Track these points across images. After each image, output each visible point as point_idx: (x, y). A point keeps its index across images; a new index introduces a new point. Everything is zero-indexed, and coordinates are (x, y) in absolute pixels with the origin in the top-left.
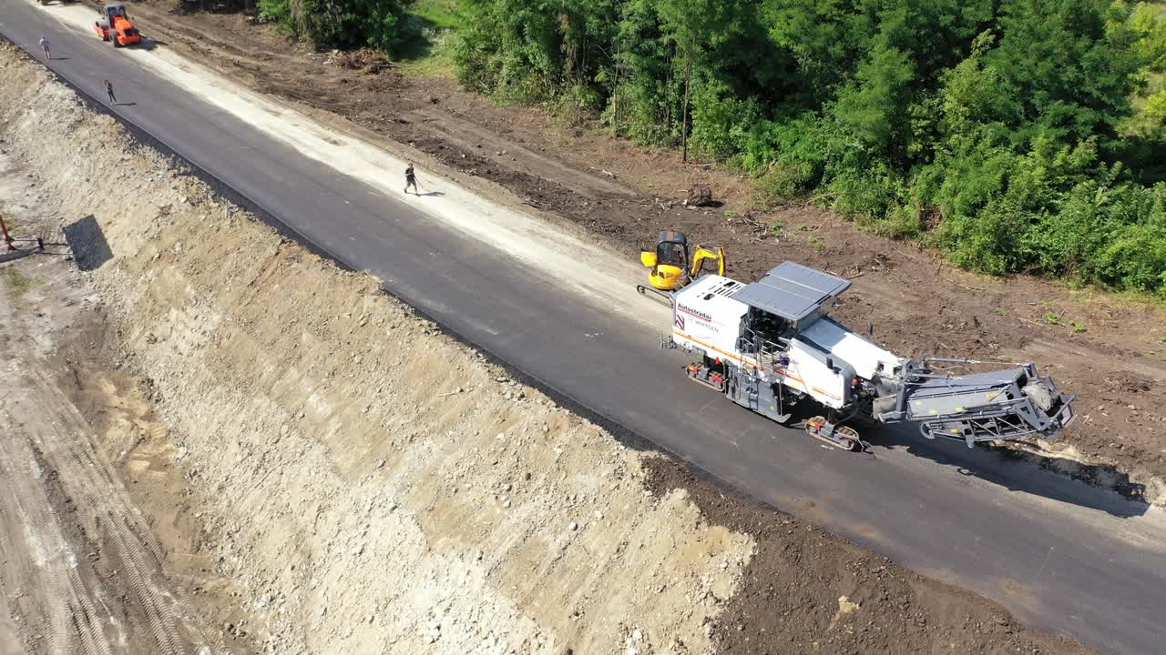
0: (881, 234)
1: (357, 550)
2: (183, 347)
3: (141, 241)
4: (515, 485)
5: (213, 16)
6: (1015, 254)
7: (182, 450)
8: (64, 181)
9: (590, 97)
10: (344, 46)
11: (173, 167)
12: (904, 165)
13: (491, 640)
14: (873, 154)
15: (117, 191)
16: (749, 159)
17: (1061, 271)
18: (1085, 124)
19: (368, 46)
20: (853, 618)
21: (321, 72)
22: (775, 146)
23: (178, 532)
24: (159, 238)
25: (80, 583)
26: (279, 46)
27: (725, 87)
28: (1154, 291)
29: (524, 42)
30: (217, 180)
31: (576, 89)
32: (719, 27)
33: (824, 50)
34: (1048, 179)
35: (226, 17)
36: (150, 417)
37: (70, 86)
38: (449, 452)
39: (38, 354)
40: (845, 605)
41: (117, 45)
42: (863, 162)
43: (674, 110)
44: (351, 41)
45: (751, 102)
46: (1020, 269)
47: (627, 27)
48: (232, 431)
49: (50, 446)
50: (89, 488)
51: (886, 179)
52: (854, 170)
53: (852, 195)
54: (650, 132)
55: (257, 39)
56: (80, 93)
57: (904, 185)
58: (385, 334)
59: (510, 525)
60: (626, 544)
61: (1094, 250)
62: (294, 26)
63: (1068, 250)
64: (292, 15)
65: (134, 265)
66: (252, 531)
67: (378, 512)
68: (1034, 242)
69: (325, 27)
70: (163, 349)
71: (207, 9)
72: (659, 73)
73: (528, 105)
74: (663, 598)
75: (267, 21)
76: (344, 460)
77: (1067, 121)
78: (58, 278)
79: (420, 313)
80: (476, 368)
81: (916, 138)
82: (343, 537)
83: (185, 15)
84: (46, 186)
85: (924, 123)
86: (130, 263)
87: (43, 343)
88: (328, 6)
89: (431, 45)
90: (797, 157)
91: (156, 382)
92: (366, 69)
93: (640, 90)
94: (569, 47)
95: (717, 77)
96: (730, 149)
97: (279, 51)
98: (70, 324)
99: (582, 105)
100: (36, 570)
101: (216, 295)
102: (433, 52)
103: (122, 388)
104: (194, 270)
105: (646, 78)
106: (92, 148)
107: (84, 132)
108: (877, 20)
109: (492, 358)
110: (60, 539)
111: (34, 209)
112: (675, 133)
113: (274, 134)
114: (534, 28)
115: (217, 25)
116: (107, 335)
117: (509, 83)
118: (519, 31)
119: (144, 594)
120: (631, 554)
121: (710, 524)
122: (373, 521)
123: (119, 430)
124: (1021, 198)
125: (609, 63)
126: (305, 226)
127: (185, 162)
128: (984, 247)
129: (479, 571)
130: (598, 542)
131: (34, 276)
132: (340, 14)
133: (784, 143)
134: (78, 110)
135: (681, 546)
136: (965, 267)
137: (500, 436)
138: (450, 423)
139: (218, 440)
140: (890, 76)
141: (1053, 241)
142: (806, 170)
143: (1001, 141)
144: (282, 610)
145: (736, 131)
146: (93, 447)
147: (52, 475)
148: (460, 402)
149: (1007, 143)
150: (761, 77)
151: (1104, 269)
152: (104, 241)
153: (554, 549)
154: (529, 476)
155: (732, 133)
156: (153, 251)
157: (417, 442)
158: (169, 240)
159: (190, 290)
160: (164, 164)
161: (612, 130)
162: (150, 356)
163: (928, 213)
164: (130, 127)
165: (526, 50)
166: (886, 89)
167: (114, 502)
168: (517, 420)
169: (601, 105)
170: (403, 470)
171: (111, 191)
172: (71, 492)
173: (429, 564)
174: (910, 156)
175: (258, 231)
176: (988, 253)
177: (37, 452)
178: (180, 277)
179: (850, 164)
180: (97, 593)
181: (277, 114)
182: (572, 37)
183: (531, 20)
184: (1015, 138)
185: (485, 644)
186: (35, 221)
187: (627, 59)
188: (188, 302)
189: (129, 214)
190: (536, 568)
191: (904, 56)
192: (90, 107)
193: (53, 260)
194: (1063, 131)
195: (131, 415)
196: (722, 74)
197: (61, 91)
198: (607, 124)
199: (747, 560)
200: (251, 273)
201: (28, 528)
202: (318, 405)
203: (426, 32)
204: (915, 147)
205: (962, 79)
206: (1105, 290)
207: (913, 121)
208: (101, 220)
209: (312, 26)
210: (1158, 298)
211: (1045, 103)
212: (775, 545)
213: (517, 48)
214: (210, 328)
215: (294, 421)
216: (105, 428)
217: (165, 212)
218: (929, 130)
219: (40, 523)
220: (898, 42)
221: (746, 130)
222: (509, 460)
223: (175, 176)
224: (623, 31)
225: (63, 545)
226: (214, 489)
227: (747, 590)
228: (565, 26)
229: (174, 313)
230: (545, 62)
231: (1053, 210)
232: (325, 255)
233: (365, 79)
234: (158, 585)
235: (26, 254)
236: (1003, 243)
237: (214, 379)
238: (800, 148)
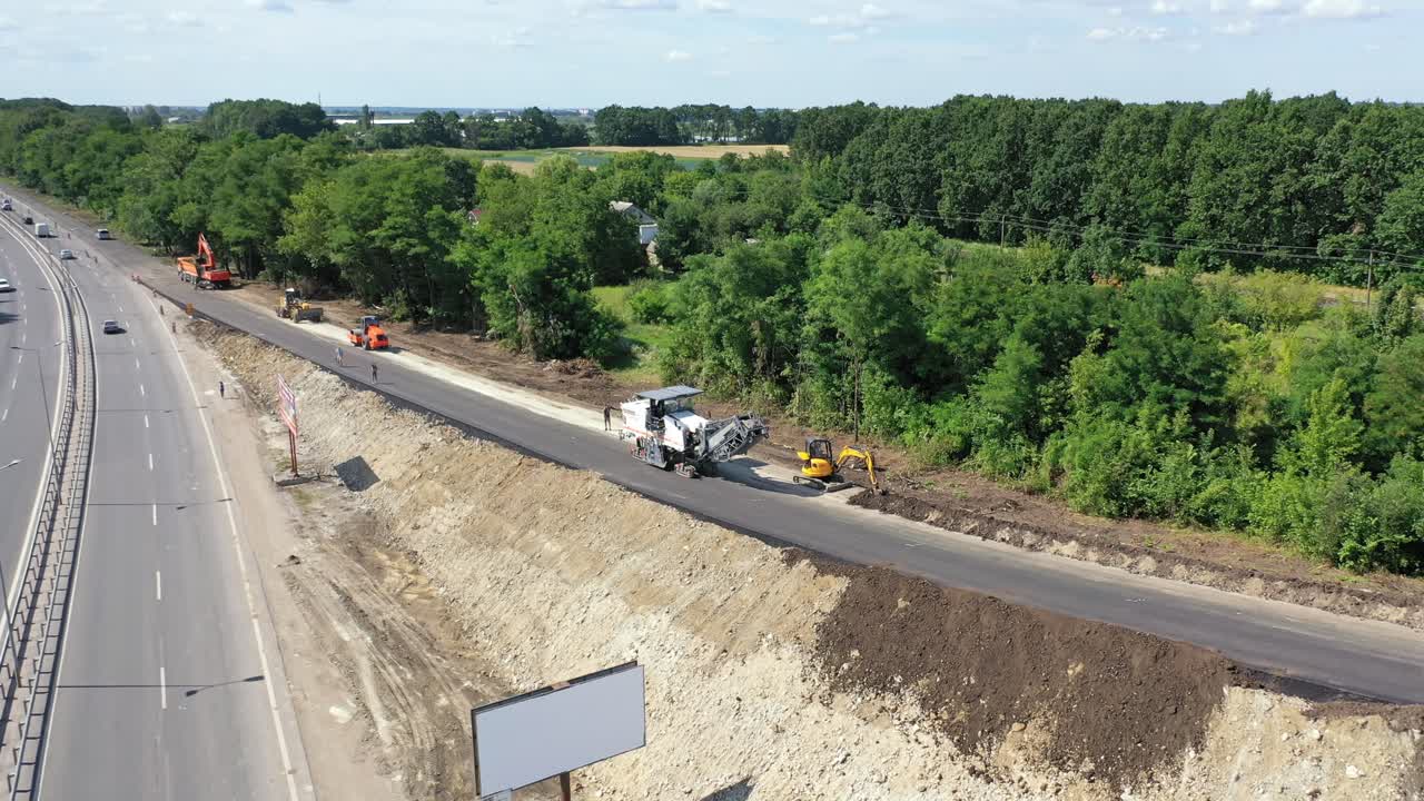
0: (1017, 489)
1: (580, 620)
2: (441, 528)
3: (404, 468)
4: (694, 572)
5: (444, 335)
6: (1125, 499)
7: (442, 590)
8: (332, 436)
9: (778, 391)
10: (560, 357)
11: (429, 420)
12: (1038, 437)
13: (673, 653)
14: (1013, 429)
15: (382, 438)
16: (909, 436)
17: (1164, 514)
18: (1182, 401)
19: (584, 357)
20: (906, 609)
21: (541, 376)
22: (932, 424)
23: (442, 630)
24: (420, 465)
25: (375, 650)
26: (503, 357)
27: (890, 378)
28: (1242, 530)
29: (722, 349)
30: (467, 426)
31: (766, 384)
32: (880, 322)
33: (970, 347)
34: (1156, 445)
35: (455, 336)
36: (416, 572)
37: (333, 373)
38: (648, 561)
39: (325, 535)
40: (901, 604)
41: (368, 348)
42: (1003, 434)
43: (848, 399)
44: (569, 352)
45: (912, 390)
46: (1130, 514)
47: (809, 330)
48: (483, 573)
49: (344, 583)
50: (376, 606)
51: (1024, 449)
52: (996, 441)
53: (993, 459)
54: (827, 419)
55: (484, 351)
56: (343, 377)
57: (1039, 451)
58: (604, 500)
59: (689, 594)
60: (767, 593)
61: (1189, 496)
62: (519, 341)
63: (1168, 496)
64: (519, 329)
65: (399, 485)
66: (500, 624)
67: (595, 599)
68: (1140, 489)
69: (547, 339)
70: (425, 533)
71: (438, 330)
72: (836, 368)
73: (723, 401)
74: (789, 617)
75: (492, 338)
76: (569, 575)
77: (1169, 399)
78: (336, 496)
79: (629, 489)
80: (672, 513)
81: (1046, 414)
82: (570, 616)
83: (416, 334)
84: (317, 441)
85: (1050, 400)
86: (395, 483)
87: (329, 531)
88: (552, 322)
89: (639, 360)
90: (949, 432)
91: (419, 554)
92: (581, 374)
93: (820, 383)
94: (760, 351)
95: (883, 369)
96: (894, 430)
97: (503, 360)
98: (348, 520)
99: (770, 398)
100: (345, 642)
101: (469, 495)
102: (640, 364)
103: (392, 557)
104: (451, 482)
105: (824, 372)
106: (357, 413)
107: (349, 403)
108: (1013, 322)
109: (682, 509)
110: (358, 629)
111: (308, 455)
112: (849, 420)
113: (509, 402)
114: (731, 338)
115: (447, 341)
116: (377, 528)
117: (707, 382)
118: (717, 339)
119: (422, 657)
120: (769, 600)
121: (823, 576)
122: (591, 605)
123: (393, 578)
124: (1128, 456)
125: (794, 362)
126: (539, 448)
127: (439, 416)
128: (1096, 494)
129: (666, 619)
130: (748, 595)
131: (314, 494)
132: (561, 329)
133: (939, 422)
134: (342, 389)
135: (802, 589)
136: (1085, 511)
137: (686, 547)
138: (650, 545)
139: (472, 579)
140: (1020, 362)
141: (1158, 490)
142: (956, 441)
143: (1118, 416)
144: (524, 660)
145: (900, 413)
146: (375, 586)
147: (347, 599)
148: (657, 533)
149: (1122, 419)
150: (920, 370)
151: (1197, 510)
152: (372, 472)
153: (718, 602)
154: (704, 567)
155: (896, 415)
156: (416, 473)
157: (626, 558)
158: (427, 466)
159: (447, 494)
160: (421, 419)
161: (795, 420)
162: (414, 538)
163: (1057, 473)
164: (389, 397)
165: (723, 355)
166: (1016, 372)
167: (394, 614)
168: (697, 538)
169: (785, 399)
170: (615, 574)
171: (377, 438)
172: (362, 607)
173: (631, 620)
174: (1043, 429)
175: (504, 453)
176: (1101, 499)
177: (334, 585)
178: (438, 487)
179: (993, 436)
180: (389, 655)
181: (511, 392)
182: (763, 341)
183: (727, 327)
184: (1127, 413)
185: (669, 655)
186: (310, 462)
187: (807, 356)
188: (446, 501)
189: (394, 452)
190: (705, 612)
191: (1033, 348)
192: (352, 387)
193: (330, 485)
194: (1165, 406)
195: (401, 571)
196: (889, 367)
197: (327, 376)
198: (791, 415)
199: (844, 590)
200: (498, 478)
201: (335, 623)
202: (550, 547)
203: (635, 348)
204: (1046, 420)
205: (1083, 367)
206: (1201, 529)
207: (1042, 399)
208: (367, 458)
209: (535, 339)
210: (1245, 535)
211: (1147, 383)
212: (862, 579)
213: (715, 353)
214: (464, 515)
215: (531, 560)
216: (384, 577)
217: (425, 447)
218: (1057, 407)
219: (343, 621)
220: (1029, 338)
221: (907, 412)
222: (692, 558)
223: (431, 427)
224: (805, 333)
225: (360, 632)
226: (469, 607)
227: (842, 605)
228: (757, 332)
229: (434, 509)
230: (739, 364)
231: (1157, 467)
232: (558, 463)
233: (580, 381)
234: (432, 653)
235: (307, 480)
236: (1114, 491)
237: (468, 544)
238: (951, 422)
